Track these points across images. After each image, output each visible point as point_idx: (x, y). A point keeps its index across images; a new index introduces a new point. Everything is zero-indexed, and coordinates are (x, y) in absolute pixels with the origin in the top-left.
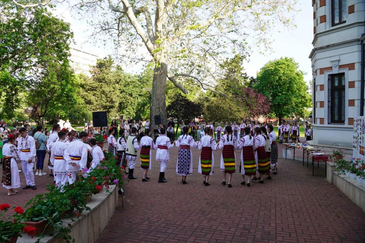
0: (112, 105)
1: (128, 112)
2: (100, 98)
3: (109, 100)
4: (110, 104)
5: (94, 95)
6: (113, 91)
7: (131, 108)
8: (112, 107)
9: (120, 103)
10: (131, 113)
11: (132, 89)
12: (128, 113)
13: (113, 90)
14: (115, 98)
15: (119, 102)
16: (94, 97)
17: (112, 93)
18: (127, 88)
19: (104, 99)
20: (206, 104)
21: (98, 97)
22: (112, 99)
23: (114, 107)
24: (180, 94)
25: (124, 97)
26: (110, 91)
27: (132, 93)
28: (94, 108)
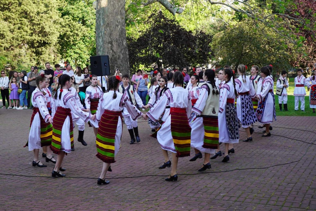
0: (44, 39)
1: (76, 53)
2: (19, 25)
3: (37, 29)
4: (40, 38)
5: (6, 20)
6: (46, 12)
7: (83, 46)
8: (44, 44)
9: (61, 37)
10: (84, 56)
11: (84, 8)
12: (76, 56)
13: (45, 9)
14: (49, 26)
15: (58, 35)
16: (6, 23)
17: (42, 17)
18: (74, 7)
19: (26, 28)
20: (219, 35)
21: (14, 24)
22: (43, 28)
23: (48, 44)
24: (161, 15)
25: (68, 24)
26: (38, 13)
27: (83, 17)
28: (7, 45)
